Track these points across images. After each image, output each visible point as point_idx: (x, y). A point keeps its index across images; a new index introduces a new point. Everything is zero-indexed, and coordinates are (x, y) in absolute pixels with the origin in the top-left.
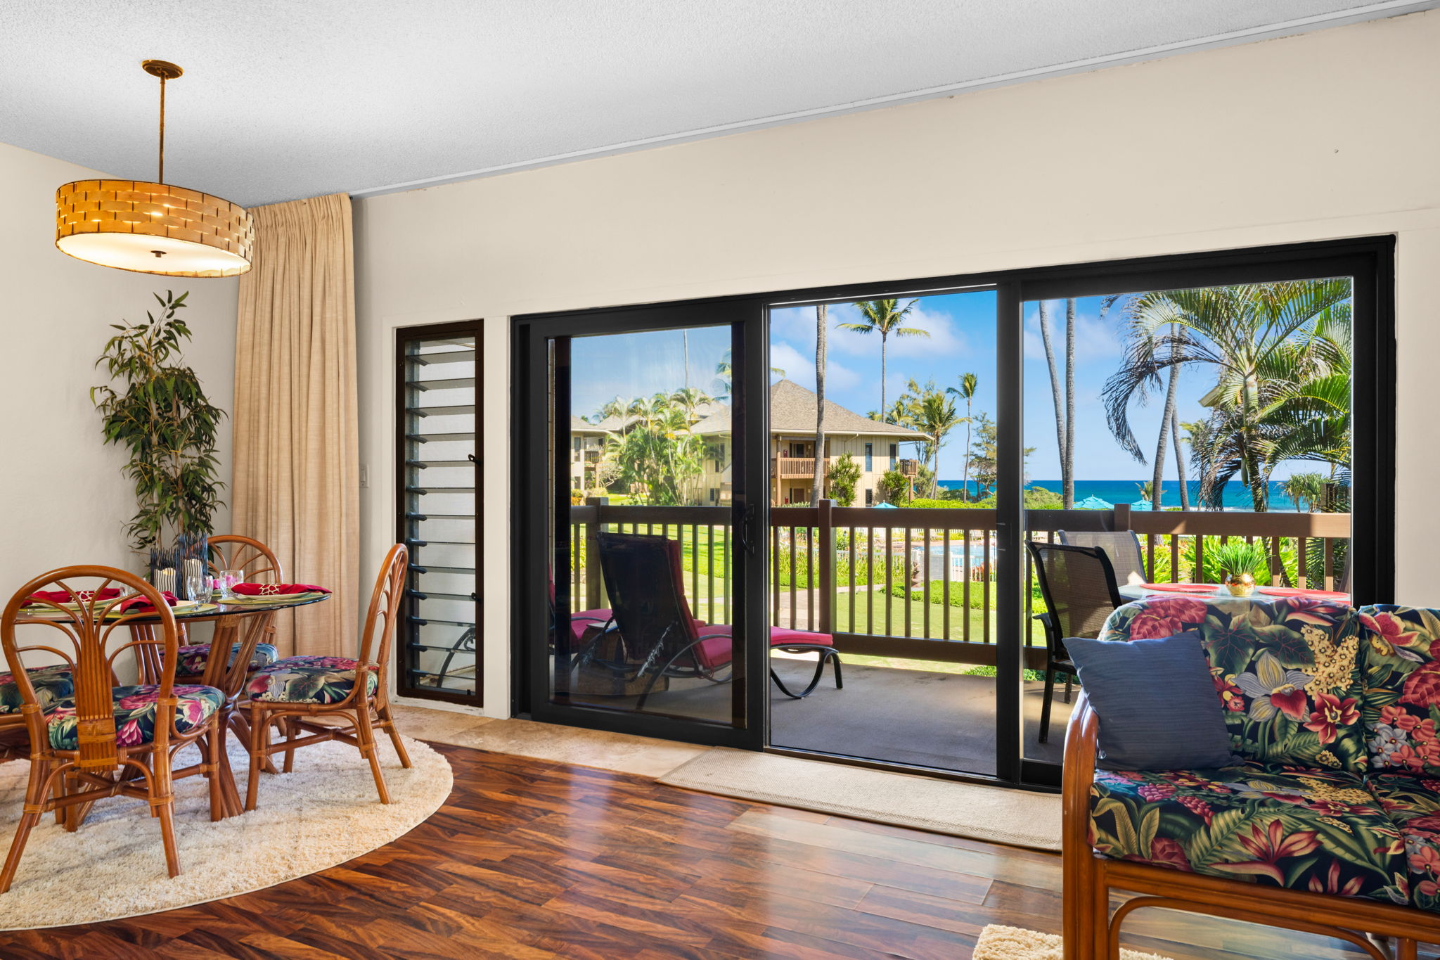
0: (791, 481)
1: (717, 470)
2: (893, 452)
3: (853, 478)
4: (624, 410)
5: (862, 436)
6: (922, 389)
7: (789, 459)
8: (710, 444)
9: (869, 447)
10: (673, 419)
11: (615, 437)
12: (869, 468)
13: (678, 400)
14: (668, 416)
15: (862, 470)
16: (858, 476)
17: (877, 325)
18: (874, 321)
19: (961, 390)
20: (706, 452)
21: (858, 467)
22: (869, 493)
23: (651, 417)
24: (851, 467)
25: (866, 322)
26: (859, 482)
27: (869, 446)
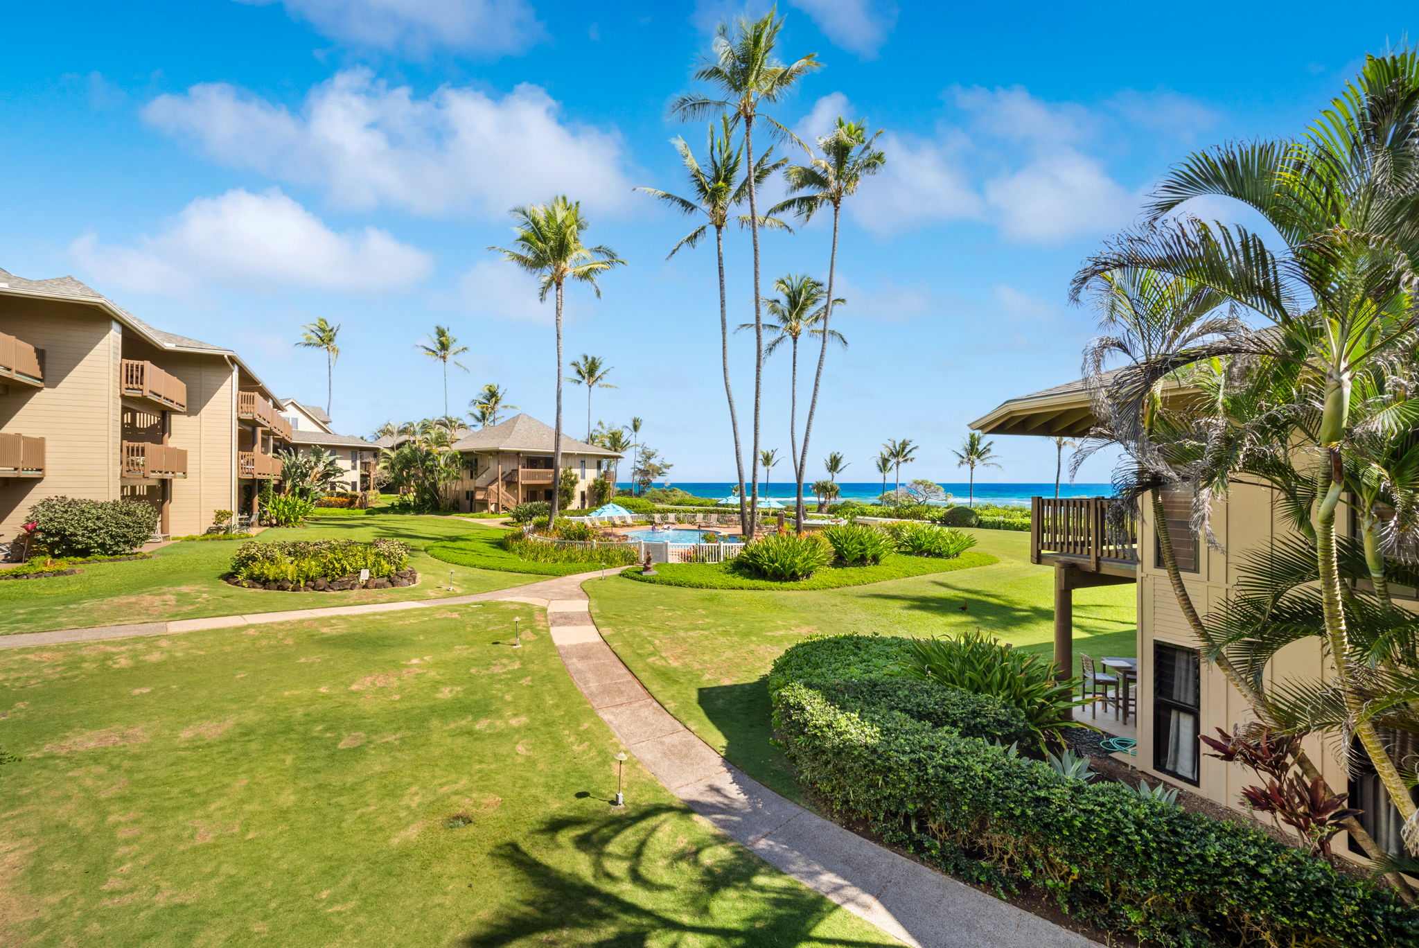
0: (528, 486)
1: (472, 477)
2: (599, 466)
3: (573, 483)
4: (395, 431)
5: (579, 455)
6: (606, 425)
7: (526, 470)
8: (466, 458)
9: (583, 462)
10: (437, 439)
11: (387, 451)
12: (583, 477)
13: (441, 424)
14: (434, 436)
15: (579, 478)
16: (577, 482)
17: (586, 381)
18: (584, 377)
19: (631, 427)
20: (463, 464)
21: (576, 476)
22: (583, 493)
23: (418, 437)
24: (571, 476)
25: (579, 378)
26: (577, 487)
27: (583, 460)
